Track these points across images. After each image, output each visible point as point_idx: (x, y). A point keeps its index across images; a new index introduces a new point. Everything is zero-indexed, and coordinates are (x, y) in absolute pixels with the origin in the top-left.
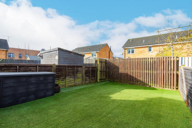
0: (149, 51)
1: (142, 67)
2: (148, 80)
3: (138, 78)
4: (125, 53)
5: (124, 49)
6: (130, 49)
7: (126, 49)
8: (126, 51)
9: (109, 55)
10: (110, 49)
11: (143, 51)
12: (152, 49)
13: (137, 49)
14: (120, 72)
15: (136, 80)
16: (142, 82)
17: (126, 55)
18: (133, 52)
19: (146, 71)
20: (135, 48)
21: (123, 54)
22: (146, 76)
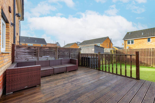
0: (148, 41)
1: (145, 54)
2: (150, 63)
3: (142, 62)
4: (125, 44)
5: (124, 40)
6: (130, 40)
7: (126, 40)
8: (126, 42)
9: (109, 45)
10: (111, 41)
11: (143, 41)
12: (151, 39)
13: (137, 40)
14: (128, 58)
15: (141, 63)
16: (145, 64)
17: (126, 45)
18: (132, 42)
19: (148, 57)
20: (135, 39)
21: (123, 45)
22: (148, 60)
